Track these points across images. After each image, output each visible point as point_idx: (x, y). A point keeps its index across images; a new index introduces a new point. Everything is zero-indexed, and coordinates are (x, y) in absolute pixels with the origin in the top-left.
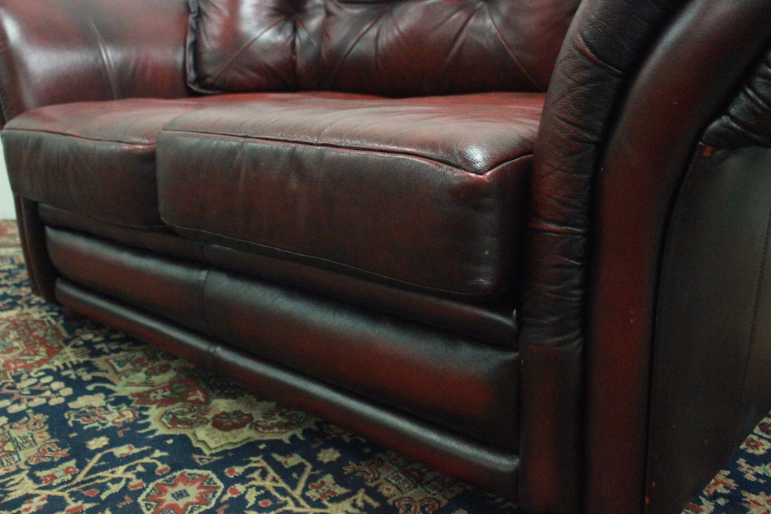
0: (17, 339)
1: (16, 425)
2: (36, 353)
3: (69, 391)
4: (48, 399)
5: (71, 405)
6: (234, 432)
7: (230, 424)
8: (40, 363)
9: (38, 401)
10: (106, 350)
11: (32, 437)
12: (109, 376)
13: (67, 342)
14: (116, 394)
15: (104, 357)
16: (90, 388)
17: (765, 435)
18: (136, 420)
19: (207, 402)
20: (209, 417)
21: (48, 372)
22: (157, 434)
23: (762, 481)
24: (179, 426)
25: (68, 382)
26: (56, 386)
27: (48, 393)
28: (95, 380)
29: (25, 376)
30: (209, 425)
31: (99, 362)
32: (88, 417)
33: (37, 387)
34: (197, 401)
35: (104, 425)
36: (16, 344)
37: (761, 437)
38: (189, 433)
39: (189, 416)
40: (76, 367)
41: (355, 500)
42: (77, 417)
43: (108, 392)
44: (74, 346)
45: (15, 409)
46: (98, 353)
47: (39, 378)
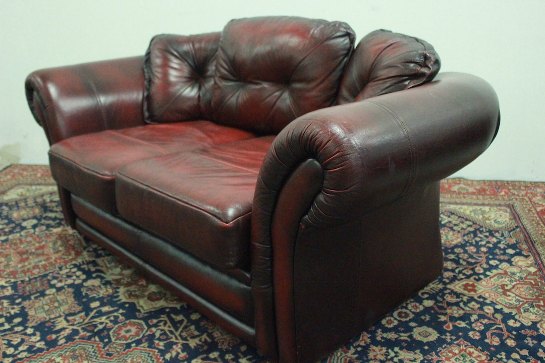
0: (61, 246)
1: (59, 293)
2: (70, 254)
3: (84, 277)
4: (74, 280)
5: (85, 284)
6: (156, 302)
7: (155, 298)
8: (72, 260)
9: (70, 281)
10: (103, 254)
11: (67, 300)
12: (104, 269)
13: (85, 248)
14: (106, 280)
15: (103, 258)
16: (94, 275)
18: (113, 293)
19: (147, 286)
20: (146, 294)
21: (75, 266)
22: (122, 301)
23: (383, 340)
24: (132, 298)
25: (84, 272)
26: (79, 273)
27: (74, 277)
28: (97, 271)
29: (64, 268)
30: (146, 298)
31: (99, 261)
32: (92, 291)
33: (70, 274)
34: (142, 285)
35: (98, 295)
36: (60, 249)
38: (135, 301)
39: (137, 293)
40: (88, 263)
41: (201, 338)
42: (87, 290)
43: (102, 278)
44: (88, 251)
45: (59, 285)
46: (98, 256)
47: (71, 269)
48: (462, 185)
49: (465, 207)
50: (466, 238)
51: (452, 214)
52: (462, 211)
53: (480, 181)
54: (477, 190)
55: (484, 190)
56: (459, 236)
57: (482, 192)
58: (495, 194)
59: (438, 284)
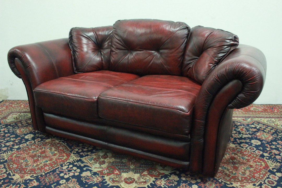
0: (56, 150)
1: (68, 182)
2: (63, 156)
3: (79, 170)
4: (74, 173)
5: (82, 175)
6: (131, 184)
7: (129, 182)
8: (66, 159)
9: (71, 174)
10: (84, 155)
11: (75, 186)
12: (88, 164)
13: (71, 152)
14: (93, 171)
15: (84, 158)
16: (85, 169)
17: (269, 184)
18: (103, 181)
19: (120, 174)
20: (123, 179)
21: (70, 163)
22: (110, 185)
24: (115, 182)
25: (79, 167)
26: (75, 168)
27: (73, 171)
28: (85, 166)
29: (64, 165)
30: (124, 182)
31: (83, 159)
32: (88, 180)
33: (69, 169)
34: (117, 174)
35: (94, 182)
36: (56, 152)
37: (268, 185)
38: (119, 185)
39: (117, 179)
40: (78, 161)
42: (86, 180)
43: (91, 171)
44: (74, 153)
45: (66, 177)
46: (82, 156)
47: (68, 165)
48: (254, 107)
49: (263, 119)
50: (273, 136)
51: (259, 123)
52: (262, 121)
53: (261, 105)
54: (263, 109)
55: (266, 110)
56: (270, 135)
57: (265, 111)
58: (272, 112)
59: (277, 163)
